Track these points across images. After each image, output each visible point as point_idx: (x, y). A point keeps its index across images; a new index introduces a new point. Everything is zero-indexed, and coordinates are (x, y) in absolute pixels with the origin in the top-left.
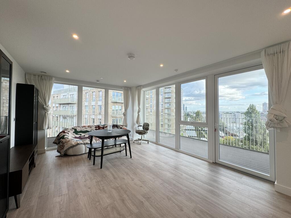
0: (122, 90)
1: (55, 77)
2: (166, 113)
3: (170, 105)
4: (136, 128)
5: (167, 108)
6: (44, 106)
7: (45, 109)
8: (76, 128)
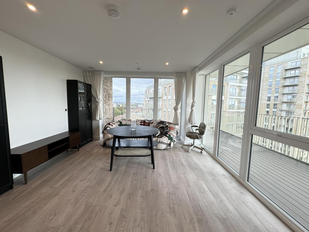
0: (173, 77)
1: (103, 71)
2: (283, 109)
3: (293, 97)
4: (189, 128)
5: (285, 102)
6: (96, 99)
7: (97, 102)
8: (121, 121)
